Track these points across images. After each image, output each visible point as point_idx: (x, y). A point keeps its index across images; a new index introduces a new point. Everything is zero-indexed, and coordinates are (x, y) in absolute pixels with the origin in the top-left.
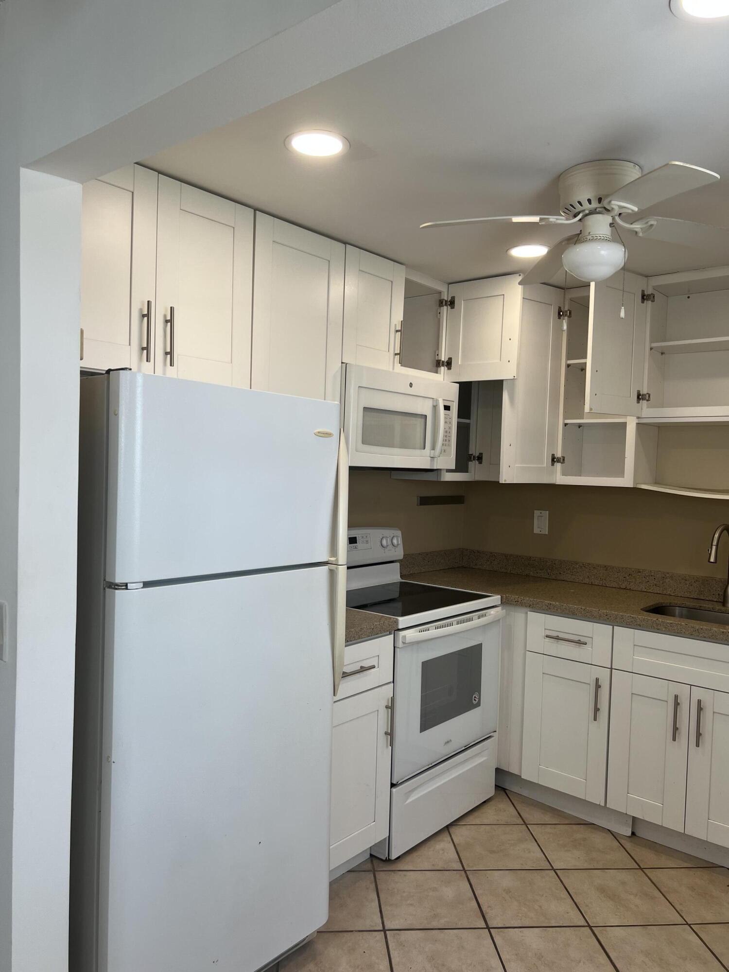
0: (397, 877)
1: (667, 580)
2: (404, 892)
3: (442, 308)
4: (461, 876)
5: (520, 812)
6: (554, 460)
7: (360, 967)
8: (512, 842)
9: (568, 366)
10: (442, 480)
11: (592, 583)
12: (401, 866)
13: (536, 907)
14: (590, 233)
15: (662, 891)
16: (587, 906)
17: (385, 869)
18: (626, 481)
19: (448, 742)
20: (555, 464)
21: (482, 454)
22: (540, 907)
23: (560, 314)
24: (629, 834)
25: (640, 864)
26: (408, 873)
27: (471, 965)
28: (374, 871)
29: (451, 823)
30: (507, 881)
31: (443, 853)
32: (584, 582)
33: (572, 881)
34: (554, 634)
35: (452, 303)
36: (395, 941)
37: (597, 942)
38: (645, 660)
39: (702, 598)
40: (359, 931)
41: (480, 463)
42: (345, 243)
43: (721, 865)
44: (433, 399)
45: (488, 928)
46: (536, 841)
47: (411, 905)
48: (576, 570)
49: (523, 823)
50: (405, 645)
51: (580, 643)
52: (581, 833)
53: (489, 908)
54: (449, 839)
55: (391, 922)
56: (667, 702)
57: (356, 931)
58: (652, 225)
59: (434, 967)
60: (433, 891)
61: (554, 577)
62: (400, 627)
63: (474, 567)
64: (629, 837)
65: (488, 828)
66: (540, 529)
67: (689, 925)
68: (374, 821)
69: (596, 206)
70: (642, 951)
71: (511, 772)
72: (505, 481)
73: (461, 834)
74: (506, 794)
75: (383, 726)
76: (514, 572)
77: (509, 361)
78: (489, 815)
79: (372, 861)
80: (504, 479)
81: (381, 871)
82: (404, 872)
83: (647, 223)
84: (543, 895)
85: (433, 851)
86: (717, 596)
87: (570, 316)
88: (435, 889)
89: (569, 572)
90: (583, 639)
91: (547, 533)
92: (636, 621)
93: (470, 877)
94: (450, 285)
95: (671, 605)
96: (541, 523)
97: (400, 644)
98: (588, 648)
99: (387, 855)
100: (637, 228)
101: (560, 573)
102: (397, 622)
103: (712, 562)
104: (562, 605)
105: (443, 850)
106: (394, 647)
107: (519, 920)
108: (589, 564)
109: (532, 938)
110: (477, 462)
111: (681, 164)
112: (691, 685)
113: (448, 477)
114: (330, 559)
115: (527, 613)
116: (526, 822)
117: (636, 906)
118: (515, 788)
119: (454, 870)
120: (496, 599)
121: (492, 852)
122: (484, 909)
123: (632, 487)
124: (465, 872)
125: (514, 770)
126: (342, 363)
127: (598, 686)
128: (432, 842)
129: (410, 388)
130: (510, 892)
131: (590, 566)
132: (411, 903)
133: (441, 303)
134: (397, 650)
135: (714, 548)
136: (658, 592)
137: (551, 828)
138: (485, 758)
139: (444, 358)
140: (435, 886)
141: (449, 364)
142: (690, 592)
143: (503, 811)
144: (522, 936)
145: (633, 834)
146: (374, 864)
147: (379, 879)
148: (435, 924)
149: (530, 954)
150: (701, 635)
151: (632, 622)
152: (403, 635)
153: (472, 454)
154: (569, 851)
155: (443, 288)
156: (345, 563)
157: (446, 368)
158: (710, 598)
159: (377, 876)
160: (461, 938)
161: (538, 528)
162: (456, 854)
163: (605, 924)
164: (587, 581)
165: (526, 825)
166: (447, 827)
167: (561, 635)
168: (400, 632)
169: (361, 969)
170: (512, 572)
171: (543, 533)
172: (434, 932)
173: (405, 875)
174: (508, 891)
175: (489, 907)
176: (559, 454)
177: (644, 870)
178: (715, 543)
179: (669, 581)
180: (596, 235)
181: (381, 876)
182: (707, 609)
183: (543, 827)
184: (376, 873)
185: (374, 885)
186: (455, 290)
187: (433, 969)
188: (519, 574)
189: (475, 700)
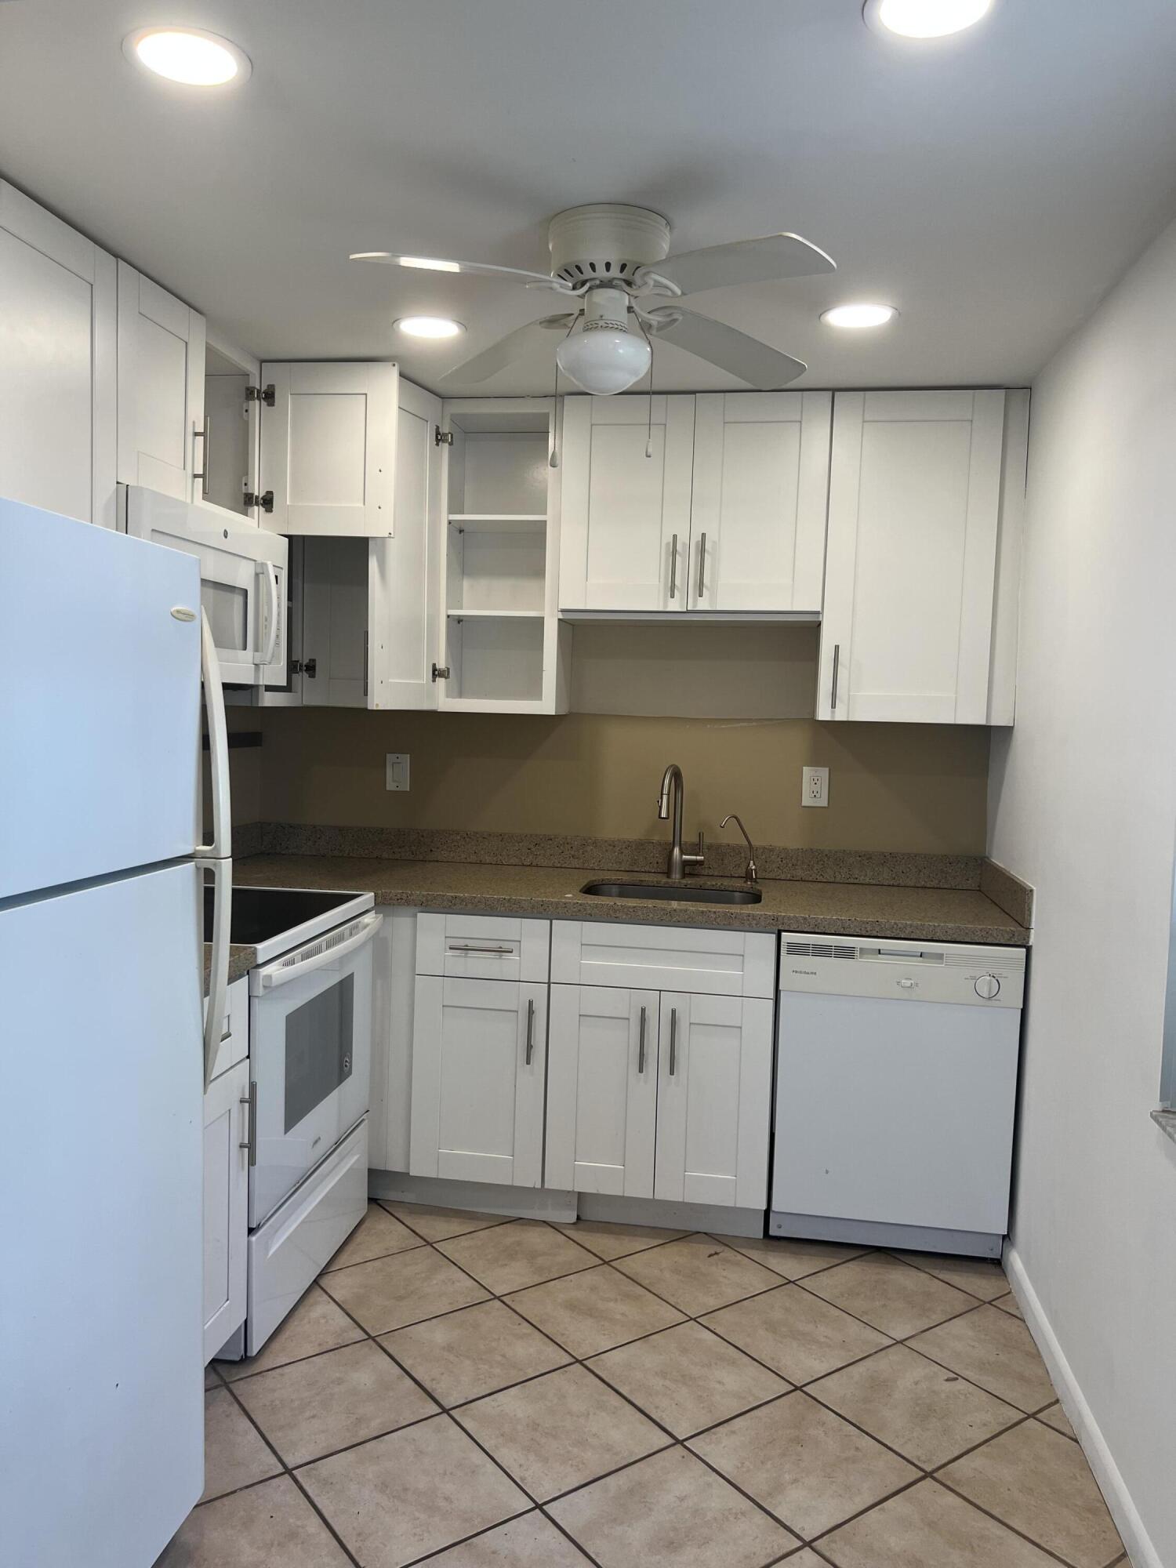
0: (270, 1380)
1: (589, 848)
2: (292, 1401)
3: (250, 402)
4: (371, 1348)
5: (414, 1228)
6: (436, 673)
7: (276, 1543)
8: (423, 1275)
9: (450, 522)
10: (260, 705)
11: (481, 861)
12: (266, 1363)
13: (499, 1358)
14: (602, 316)
15: (643, 1284)
16: (563, 1335)
17: (243, 1376)
18: (546, 705)
19: (316, 1142)
20: (437, 679)
21: (314, 660)
22: (504, 1356)
23: (439, 438)
24: (574, 1219)
25: (603, 1257)
26: (287, 1369)
27: (445, 1474)
28: (226, 1385)
29: (322, 1271)
30: (438, 1335)
31: (327, 1322)
32: (469, 860)
33: (526, 1305)
34: (461, 943)
35: (269, 396)
36: (314, 1480)
37: (597, 1379)
38: (598, 964)
39: (636, 869)
40: (247, 1487)
41: (312, 676)
42: (116, 256)
43: (694, 1230)
44: (255, 561)
45: (445, 1411)
46: (455, 1265)
47: (314, 1417)
48: (456, 844)
49: (425, 1243)
50: (267, 991)
51: (500, 951)
52: (511, 1236)
53: (434, 1382)
54: (326, 1297)
55: (294, 1454)
56: (628, 1019)
57: (241, 1489)
58: (675, 320)
59: (393, 1497)
60: (339, 1384)
61: (421, 858)
62: (260, 961)
63: (283, 852)
64: (574, 1224)
65: (377, 1263)
66: (396, 784)
67: (695, 1319)
68: (228, 1300)
69: (616, 276)
70: (656, 1373)
71: (390, 1169)
72: (377, 705)
73: (341, 1285)
74: (381, 1206)
75: (240, 1134)
76: (354, 855)
77: (380, 508)
78: (369, 1246)
79: (215, 1370)
80: (375, 703)
81: (239, 1380)
82: (278, 1371)
83: (671, 315)
84: (499, 1339)
85: (309, 1322)
86: (655, 865)
87: (451, 444)
88: (339, 1381)
89: (445, 847)
90: (506, 946)
91: (408, 790)
92: (585, 910)
93: (384, 1344)
94: (263, 364)
95: (604, 882)
96: (398, 774)
97: (259, 991)
98: (513, 957)
99: (243, 1352)
100: (653, 320)
101: (431, 851)
102: (254, 953)
103: (663, 818)
104: (475, 897)
105: (324, 1317)
106: (249, 997)
107: (484, 1385)
108: (477, 833)
109: (512, 1403)
110: (306, 675)
111: (800, 239)
112: (660, 991)
113: (269, 700)
114: (198, 848)
115: (415, 916)
116: (429, 1240)
117: (623, 1314)
118: (392, 1195)
119: (355, 1343)
120: (367, 898)
121: (401, 1298)
122: (427, 1385)
123: (554, 713)
124: (375, 1341)
125: (396, 1166)
126: (118, 483)
127: (531, 1012)
128: (301, 1311)
129: (224, 538)
130: (453, 1348)
131: (478, 835)
132: (312, 1414)
133: (250, 393)
134: (255, 1001)
135: (665, 798)
136: (577, 866)
137: (466, 1240)
138: (356, 1158)
139: (258, 491)
140: (337, 1375)
141: (267, 502)
142: (620, 863)
143: (389, 1233)
144: (498, 1406)
145: (578, 1218)
146: (220, 1371)
147: (241, 1395)
148: (364, 1434)
149: (519, 1427)
150: (674, 919)
151: (580, 911)
152: (265, 973)
153: (298, 661)
154: (506, 1265)
155: (251, 367)
156: (230, 855)
157: (262, 509)
158: (647, 869)
159: (235, 1391)
160: (414, 1440)
161: (394, 781)
162: (346, 1317)
163: (597, 1351)
164: (473, 858)
165: (431, 1245)
166: (316, 1282)
167: (471, 944)
168: (260, 970)
169: (279, 1545)
170: (351, 854)
171: (401, 790)
172: (368, 1445)
173: (282, 1375)
174: (449, 1348)
175: (433, 1380)
176: (442, 665)
177: (611, 1263)
178: (665, 791)
179: (592, 850)
180: (612, 322)
181: (239, 1388)
182: (650, 884)
183: (455, 1241)
184: (231, 1386)
185: (236, 1406)
186: (273, 375)
187: (393, 1501)
188: (364, 858)
189: (346, 1066)
